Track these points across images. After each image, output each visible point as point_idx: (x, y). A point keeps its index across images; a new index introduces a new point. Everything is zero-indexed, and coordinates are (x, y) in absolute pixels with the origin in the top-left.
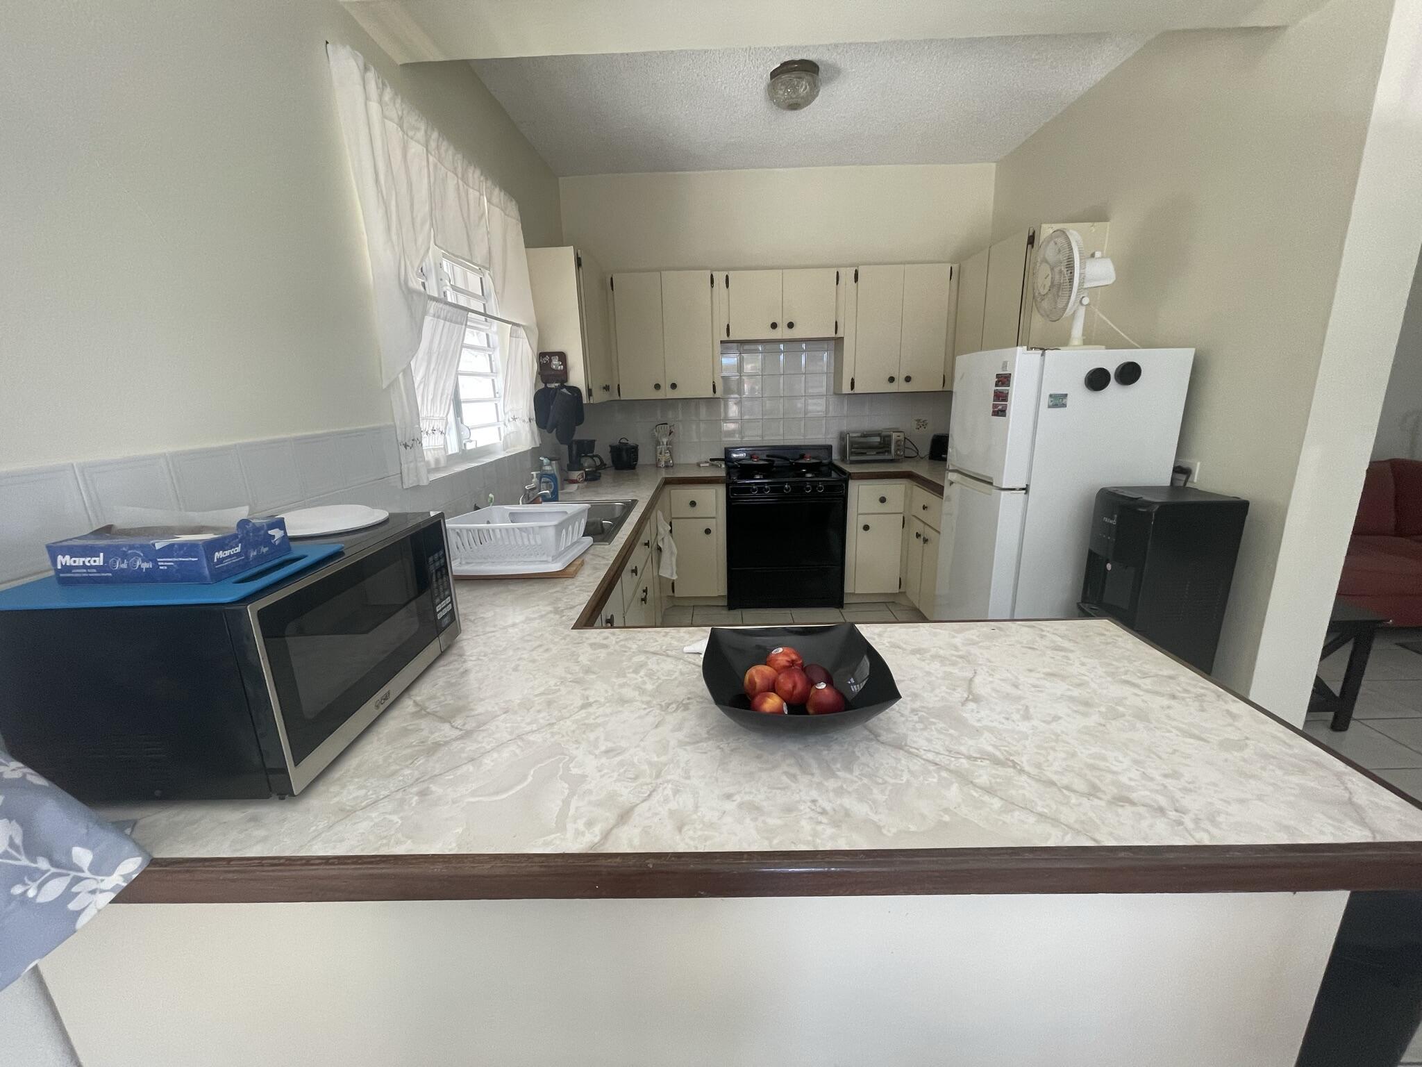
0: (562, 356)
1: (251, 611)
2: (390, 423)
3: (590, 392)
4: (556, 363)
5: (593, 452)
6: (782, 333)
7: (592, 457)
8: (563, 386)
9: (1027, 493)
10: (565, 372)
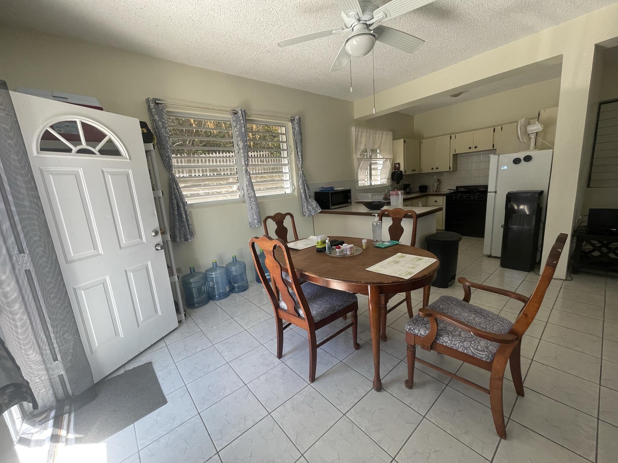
0: (399, 164)
1: (330, 192)
2: (354, 179)
3: (405, 172)
4: (397, 166)
5: (409, 187)
6: (473, 150)
7: (409, 188)
8: (398, 171)
9: (496, 193)
10: (399, 167)
